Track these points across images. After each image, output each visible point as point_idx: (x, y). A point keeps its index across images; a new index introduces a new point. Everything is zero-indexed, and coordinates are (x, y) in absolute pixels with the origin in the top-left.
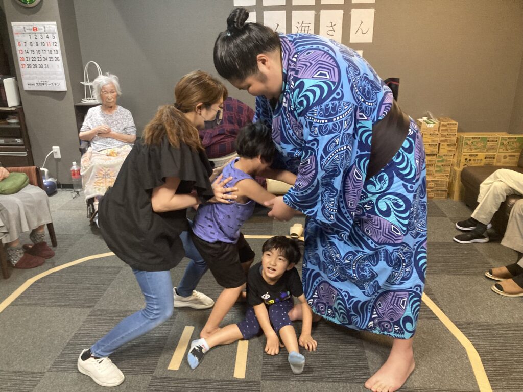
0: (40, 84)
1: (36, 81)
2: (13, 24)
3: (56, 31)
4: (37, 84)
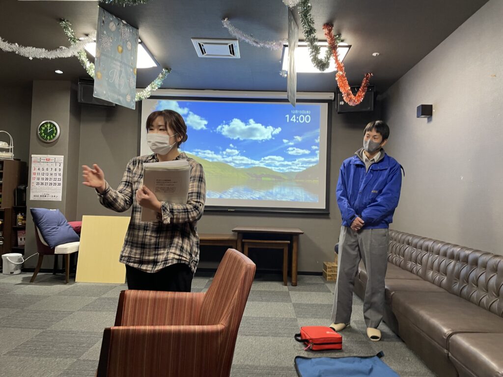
0: (43, 196)
1: (40, 194)
2: (32, 156)
3: (63, 161)
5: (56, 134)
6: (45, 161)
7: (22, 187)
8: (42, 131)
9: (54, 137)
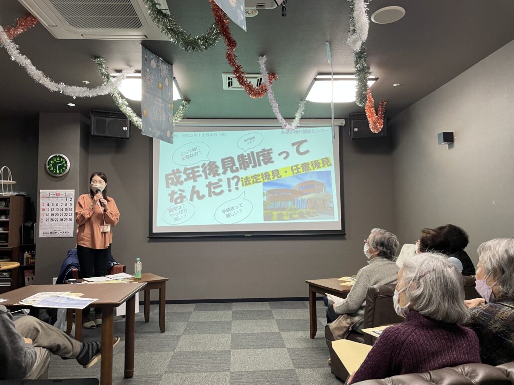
0: (53, 233)
1: (50, 231)
2: (41, 191)
3: (73, 196)
4: (51, 233)
5: (66, 167)
6: (55, 196)
7: (29, 224)
8: (51, 165)
9: (64, 171)
